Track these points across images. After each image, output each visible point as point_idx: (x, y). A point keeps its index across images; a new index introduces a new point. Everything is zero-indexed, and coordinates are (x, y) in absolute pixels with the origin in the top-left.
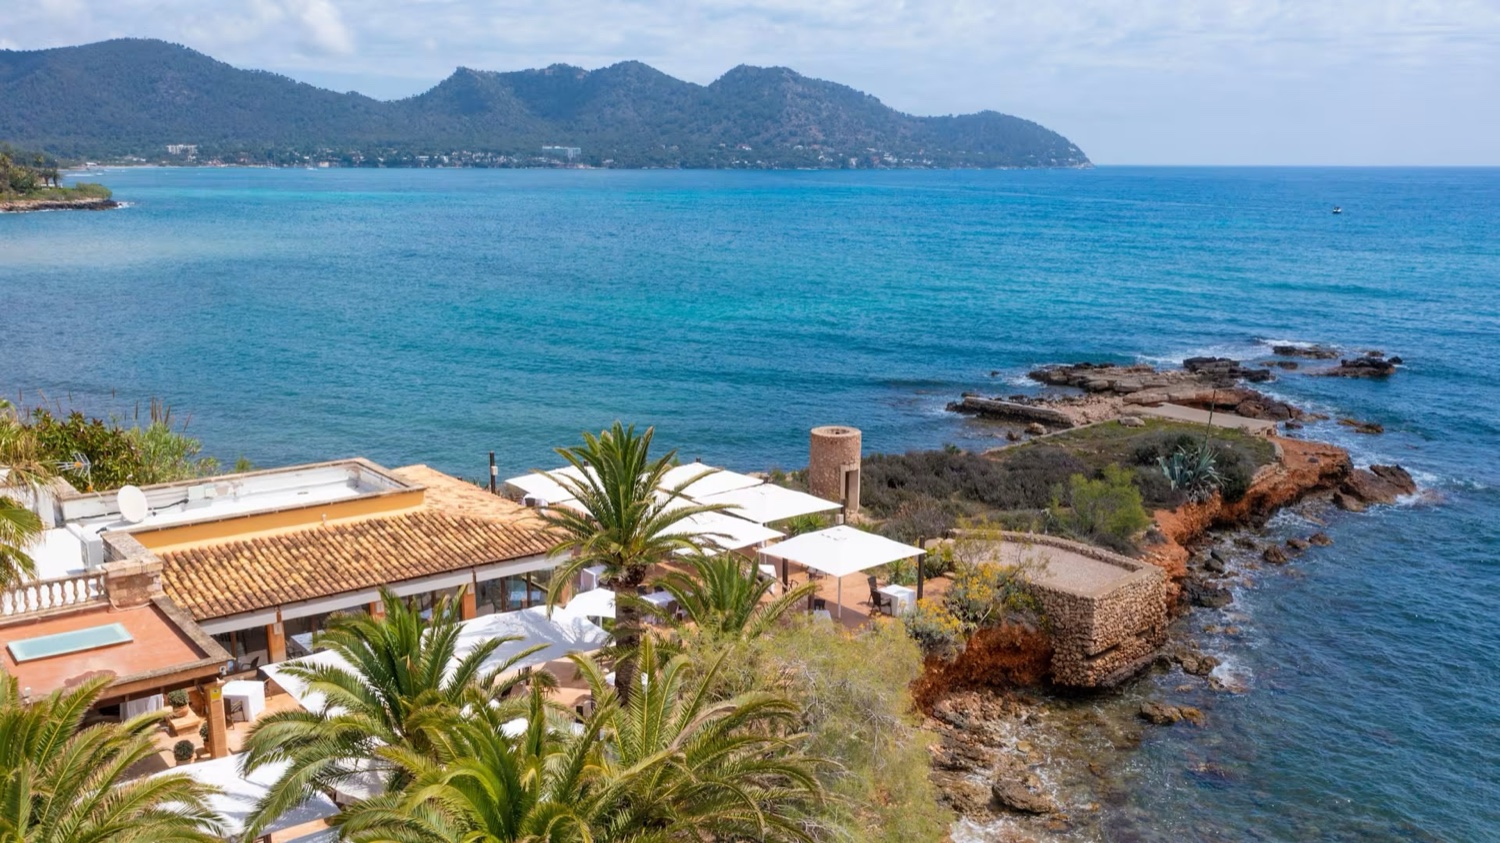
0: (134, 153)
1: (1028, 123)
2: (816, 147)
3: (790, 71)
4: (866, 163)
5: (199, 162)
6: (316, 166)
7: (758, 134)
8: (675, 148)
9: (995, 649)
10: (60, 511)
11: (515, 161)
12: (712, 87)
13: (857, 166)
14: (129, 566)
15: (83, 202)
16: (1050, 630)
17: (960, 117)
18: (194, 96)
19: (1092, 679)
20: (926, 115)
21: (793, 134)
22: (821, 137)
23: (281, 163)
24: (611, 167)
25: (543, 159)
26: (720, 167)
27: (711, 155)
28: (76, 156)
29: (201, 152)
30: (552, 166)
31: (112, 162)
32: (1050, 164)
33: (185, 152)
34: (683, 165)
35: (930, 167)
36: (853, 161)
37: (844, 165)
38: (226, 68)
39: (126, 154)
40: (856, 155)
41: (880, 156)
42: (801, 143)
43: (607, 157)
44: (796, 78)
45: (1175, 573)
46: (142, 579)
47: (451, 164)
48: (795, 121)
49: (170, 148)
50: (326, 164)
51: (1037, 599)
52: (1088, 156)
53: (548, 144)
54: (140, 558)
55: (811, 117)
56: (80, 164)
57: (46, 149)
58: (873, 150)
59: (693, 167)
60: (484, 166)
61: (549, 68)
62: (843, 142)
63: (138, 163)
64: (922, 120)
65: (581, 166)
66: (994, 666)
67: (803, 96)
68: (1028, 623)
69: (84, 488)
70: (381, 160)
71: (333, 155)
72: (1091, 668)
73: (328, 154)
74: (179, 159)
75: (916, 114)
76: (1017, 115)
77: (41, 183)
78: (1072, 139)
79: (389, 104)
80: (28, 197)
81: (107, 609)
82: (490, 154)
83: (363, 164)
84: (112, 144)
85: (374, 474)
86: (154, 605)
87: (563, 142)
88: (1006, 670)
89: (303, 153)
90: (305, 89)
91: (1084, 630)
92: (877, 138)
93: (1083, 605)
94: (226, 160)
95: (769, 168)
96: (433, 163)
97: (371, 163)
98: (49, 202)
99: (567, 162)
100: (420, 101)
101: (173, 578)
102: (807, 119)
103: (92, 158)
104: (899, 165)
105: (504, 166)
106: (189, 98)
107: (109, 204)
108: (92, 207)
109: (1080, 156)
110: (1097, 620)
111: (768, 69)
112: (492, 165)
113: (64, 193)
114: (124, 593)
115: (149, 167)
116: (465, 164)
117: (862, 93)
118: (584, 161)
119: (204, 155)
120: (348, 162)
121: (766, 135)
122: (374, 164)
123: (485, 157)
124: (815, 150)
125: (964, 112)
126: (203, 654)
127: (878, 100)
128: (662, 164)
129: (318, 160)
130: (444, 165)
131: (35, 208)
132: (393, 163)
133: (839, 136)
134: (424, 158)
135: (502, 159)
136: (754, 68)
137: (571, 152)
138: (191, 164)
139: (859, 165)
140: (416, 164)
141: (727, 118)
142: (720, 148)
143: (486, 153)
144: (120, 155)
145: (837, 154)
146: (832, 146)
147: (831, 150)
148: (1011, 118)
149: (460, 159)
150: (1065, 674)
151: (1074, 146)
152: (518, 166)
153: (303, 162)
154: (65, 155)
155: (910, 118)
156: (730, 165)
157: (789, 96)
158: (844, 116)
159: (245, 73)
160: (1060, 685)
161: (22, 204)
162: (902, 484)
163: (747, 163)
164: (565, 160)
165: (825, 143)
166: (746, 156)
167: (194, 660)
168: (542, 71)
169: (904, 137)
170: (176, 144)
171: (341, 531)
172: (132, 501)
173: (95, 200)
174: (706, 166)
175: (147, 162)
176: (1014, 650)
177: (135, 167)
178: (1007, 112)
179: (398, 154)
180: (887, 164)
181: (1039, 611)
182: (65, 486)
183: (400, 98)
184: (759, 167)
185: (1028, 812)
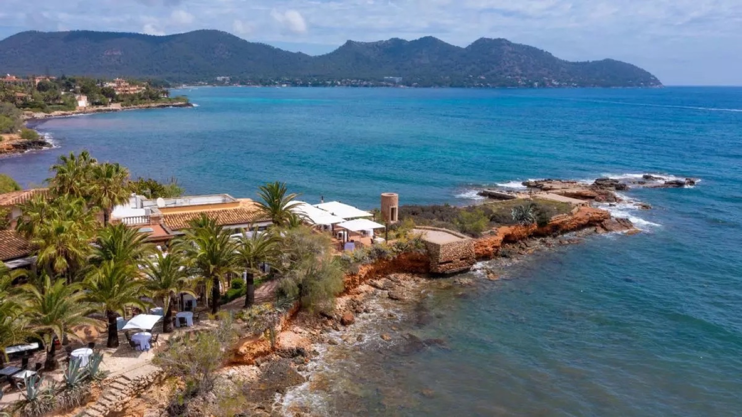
0: (203, 81)
1: (629, 65)
2: (517, 77)
3: (506, 40)
4: (543, 85)
5: (230, 84)
6: (281, 86)
7: (489, 70)
8: (448, 77)
9: (411, 260)
10: (142, 204)
11: (371, 84)
12: (466, 49)
13: (538, 86)
14: (156, 214)
15: (177, 104)
16: (429, 254)
17: (593, 62)
18: (230, 54)
19: (440, 270)
20: (576, 61)
21: (506, 71)
22: (520, 72)
23: (265, 85)
24: (416, 86)
25: (384, 83)
26: (469, 87)
27: (465, 81)
28: (178, 81)
29: (231, 79)
30: (388, 86)
31: (193, 84)
32: (639, 85)
33: (224, 80)
34: (451, 86)
35: (576, 86)
36: (536, 84)
37: (531, 86)
38: (245, 42)
39: (199, 80)
40: (537, 81)
41: (550, 81)
42: (510, 75)
43: (414, 82)
44: (509, 43)
45: (495, 245)
46: (158, 218)
47: (341, 85)
48: (508, 65)
49: (218, 78)
50: (285, 85)
51: (427, 245)
52: (661, 82)
53: (386, 76)
54: (158, 213)
55: (516, 63)
56: (179, 86)
57: (167, 79)
58: (547, 79)
59: (455, 86)
60: (357, 86)
61: (390, 40)
62: (531, 75)
63: (204, 85)
64: (574, 63)
65: (402, 86)
66: (412, 266)
67: (513, 52)
68: (423, 252)
69: (148, 197)
70: (310, 83)
71: (288, 81)
72: (440, 267)
73: (286, 81)
74: (222, 83)
75: (571, 60)
76: (624, 61)
77: (161, 96)
78: (652, 73)
79: (315, 57)
80: (156, 102)
81: (149, 225)
82: (359, 81)
83: (302, 85)
84: (195, 76)
85: (229, 198)
86: (161, 225)
87: (394, 75)
88: (417, 267)
89: (275, 80)
90: (279, 51)
91: (438, 254)
92: (549, 73)
93: (437, 247)
94: (241, 84)
95: (494, 87)
96: (333, 85)
97: (305, 85)
98: (164, 104)
99: (395, 84)
100: (329, 57)
101: (167, 220)
102: (514, 63)
103: (185, 83)
104: (559, 86)
105: (366, 86)
106: (228, 56)
107: (188, 104)
108: (180, 106)
109: (656, 81)
110: (441, 251)
111: (495, 40)
112: (360, 85)
113: (170, 100)
114: (153, 221)
115: (208, 86)
116: (348, 85)
117: (542, 51)
118: (403, 84)
119: (233, 81)
120: (295, 84)
121: (492, 71)
122: (307, 85)
123: (357, 82)
124: (517, 79)
125: (595, 60)
126: (168, 233)
127: (550, 54)
128: (440, 85)
129: (281, 84)
130: (339, 86)
131: (158, 107)
132: (315, 85)
133: (530, 72)
134: (329, 82)
135: (365, 83)
136: (488, 39)
137: (397, 79)
138: (226, 85)
139: (539, 86)
140: (325, 85)
141: (474, 63)
142: (470, 78)
143: (358, 79)
144: (197, 81)
145: (528, 80)
146: (526, 76)
147: (525, 79)
148: (620, 62)
149: (345, 83)
150: (433, 269)
151: (653, 76)
152: (372, 86)
153: (275, 84)
154: (175, 81)
155: (567, 63)
156: (474, 86)
157: (505, 53)
158: (532, 62)
159: (253, 44)
160: (432, 272)
161: (153, 105)
162: (417, 214)
163: (483, 85)
164: (394, 83)
165: (522, 75)
166: (481, 81)
167: (165, 234)
168: (386, 41)
169: (563, 72)
170: (220, 76)
171: (214, 212)
172: (161, 202)
173: (182, 103)
174: (462, 86)
175: (208, 84)
176: (418, 261)
177: (204, 87)
178: (618, 59)
179: (318, 81)
180: (554, 85)
181: (427, 249)
182: (144, 197)
183: (321, 55)
184: (488, 86)
185: (396, 299)
